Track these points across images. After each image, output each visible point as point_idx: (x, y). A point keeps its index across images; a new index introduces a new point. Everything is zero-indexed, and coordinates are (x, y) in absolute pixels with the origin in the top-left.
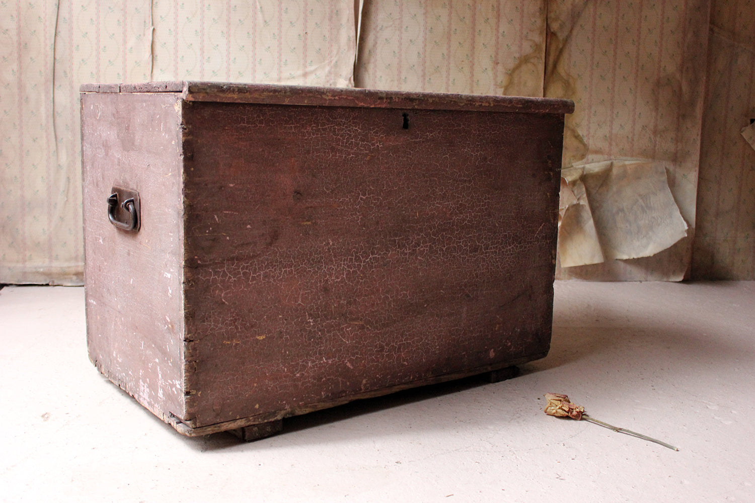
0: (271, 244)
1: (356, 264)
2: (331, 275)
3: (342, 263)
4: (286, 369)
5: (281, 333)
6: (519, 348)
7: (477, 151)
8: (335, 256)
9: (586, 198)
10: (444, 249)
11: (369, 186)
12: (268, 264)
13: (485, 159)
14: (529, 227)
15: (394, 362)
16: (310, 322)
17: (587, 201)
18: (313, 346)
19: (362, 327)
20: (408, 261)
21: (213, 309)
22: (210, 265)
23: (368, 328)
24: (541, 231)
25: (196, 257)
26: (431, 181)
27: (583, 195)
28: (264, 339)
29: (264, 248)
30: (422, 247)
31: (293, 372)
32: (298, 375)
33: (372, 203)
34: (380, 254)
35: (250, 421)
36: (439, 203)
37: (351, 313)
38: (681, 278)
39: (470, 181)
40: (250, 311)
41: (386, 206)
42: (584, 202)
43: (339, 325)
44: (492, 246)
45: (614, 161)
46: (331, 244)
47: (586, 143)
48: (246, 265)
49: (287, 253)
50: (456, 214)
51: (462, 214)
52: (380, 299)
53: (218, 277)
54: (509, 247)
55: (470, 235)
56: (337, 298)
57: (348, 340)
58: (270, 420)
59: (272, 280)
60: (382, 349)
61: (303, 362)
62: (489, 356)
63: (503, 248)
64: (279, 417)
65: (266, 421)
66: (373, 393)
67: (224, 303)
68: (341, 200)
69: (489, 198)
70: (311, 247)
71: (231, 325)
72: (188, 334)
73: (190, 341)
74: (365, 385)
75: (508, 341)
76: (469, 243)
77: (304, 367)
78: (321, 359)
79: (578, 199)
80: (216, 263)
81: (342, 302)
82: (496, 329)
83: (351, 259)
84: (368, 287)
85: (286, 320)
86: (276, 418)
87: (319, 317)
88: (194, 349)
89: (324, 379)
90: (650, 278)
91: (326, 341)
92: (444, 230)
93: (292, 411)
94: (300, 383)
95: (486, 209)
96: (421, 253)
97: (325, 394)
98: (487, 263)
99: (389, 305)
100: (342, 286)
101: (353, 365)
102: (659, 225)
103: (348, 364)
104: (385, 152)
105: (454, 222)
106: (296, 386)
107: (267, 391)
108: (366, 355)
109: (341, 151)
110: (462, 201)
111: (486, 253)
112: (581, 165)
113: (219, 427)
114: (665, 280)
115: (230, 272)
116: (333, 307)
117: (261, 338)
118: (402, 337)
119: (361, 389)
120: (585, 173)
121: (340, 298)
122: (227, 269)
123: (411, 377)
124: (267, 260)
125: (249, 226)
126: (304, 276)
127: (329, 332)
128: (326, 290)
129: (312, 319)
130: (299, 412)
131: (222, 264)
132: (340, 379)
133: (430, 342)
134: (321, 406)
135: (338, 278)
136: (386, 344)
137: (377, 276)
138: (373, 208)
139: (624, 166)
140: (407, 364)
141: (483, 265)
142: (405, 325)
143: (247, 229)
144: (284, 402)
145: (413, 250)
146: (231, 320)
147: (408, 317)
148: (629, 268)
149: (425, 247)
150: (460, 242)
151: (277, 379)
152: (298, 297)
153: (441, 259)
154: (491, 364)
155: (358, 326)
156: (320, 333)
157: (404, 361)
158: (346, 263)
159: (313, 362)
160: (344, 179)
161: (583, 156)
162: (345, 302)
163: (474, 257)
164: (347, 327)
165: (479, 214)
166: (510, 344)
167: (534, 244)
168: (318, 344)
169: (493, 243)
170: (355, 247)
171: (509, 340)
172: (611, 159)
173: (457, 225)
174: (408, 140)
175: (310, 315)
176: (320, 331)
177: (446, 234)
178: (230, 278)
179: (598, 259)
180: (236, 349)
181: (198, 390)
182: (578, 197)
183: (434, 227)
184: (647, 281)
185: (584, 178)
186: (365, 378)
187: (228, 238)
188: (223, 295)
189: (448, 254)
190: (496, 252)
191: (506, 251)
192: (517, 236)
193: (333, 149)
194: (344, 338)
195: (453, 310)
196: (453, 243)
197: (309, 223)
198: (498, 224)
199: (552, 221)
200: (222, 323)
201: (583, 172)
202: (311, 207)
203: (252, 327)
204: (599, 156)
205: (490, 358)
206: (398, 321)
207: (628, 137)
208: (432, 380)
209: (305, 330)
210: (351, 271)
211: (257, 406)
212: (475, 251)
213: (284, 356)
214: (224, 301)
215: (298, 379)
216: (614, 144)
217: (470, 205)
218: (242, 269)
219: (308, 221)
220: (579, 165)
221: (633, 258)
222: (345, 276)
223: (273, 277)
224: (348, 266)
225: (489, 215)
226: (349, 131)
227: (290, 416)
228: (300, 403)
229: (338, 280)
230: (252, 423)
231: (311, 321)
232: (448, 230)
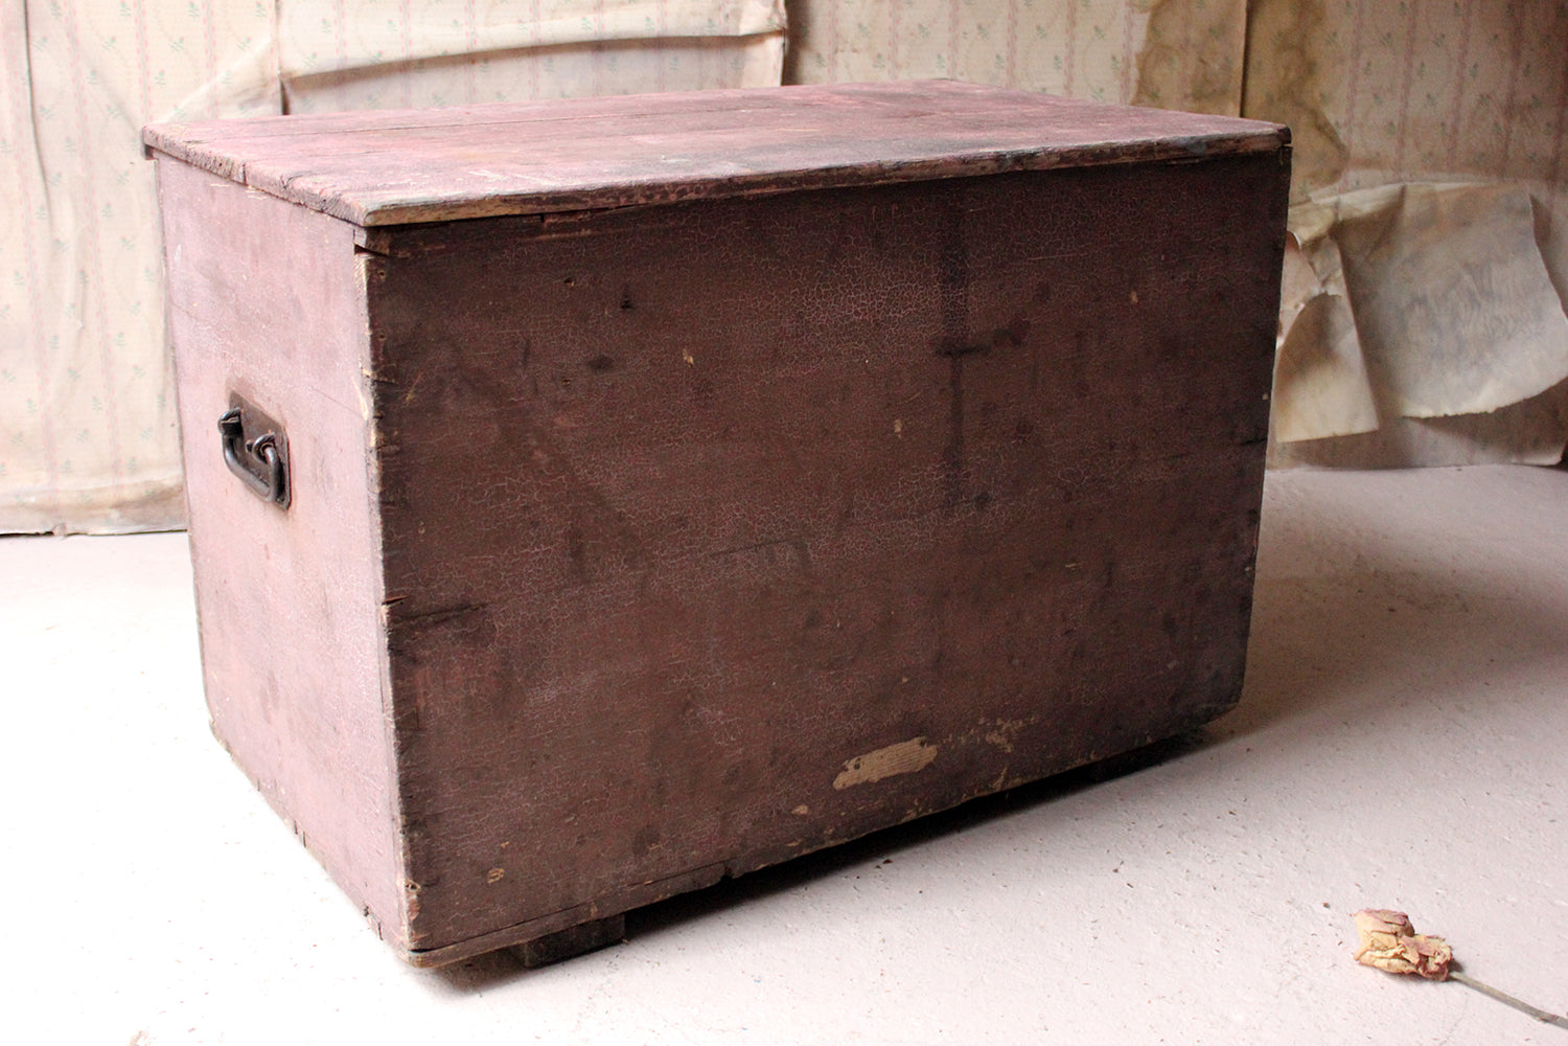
9: (1343, 280)
17: (1344, 287)
27: (1336, 270)
38: (1555, 459)
42: (1337, 289)
45: (1409, 184)
47: (1345, 142)
79: (1324, 283)
90: (1480, 456)
102: (1509, 337)
112: (1330, 195)
114: (1514, 460)
120: (1340, 218)
139: (1432, 195)
148: (1431, 435)
161: (1335, 175)
172: (1400, 180)
179: (1364, 422)
182: (1323, 277)
184: (1471, 464)
185: (1339, 231)
201: (1336, 215)
204: (1375, 174)
207: (1443, 124)
216: (1410, 142)
220: (1323, 197)
221: (1446, 416)
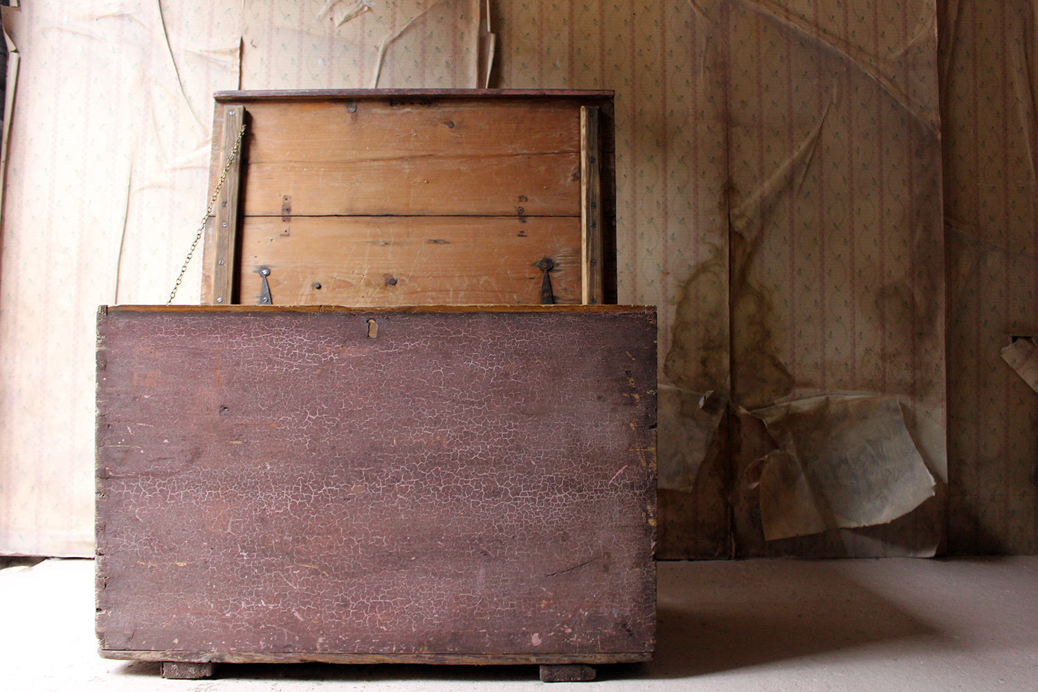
0: (192, 461)
1: (304, 494)
2: (270, 505)
3: (285, 491)
4: (212, 605)
5: (206, 562)
6: (589, 640)
7: (492, 365)
8: (274, 483)
10: (441, 488)
11: (320, 404)
12: (189, 483)
13: (507, 375)
14: (596, 469)
15: (365, 623)
16: (243, 556)
18: (247, 585)
19: (315, 572)
20: (382, 499)
21: (126, 525)
22: (123, 478)
23: (324, 574)
24: (622, 477)
25: (107, 468)
26: (414, 401)
28: (184, 566)
29: (184, 465)
30: (403, 483)
31: (221, 611)
32: (228, 615)
33: (325, 425)
34: (339, 486)
35: (166, 655)
36: (429, 430)
37: (299, 552)
39: (480, 404)
40: (169, 532)
41: (346, 429)
43: (283, 564)
44: (526, 491)
46: (268, 468)
48: (163, 482)
49: (211, 474)
50: (458, 445)
51: (469, 445)
52: (341, 541)
53: (132, 492)
54: (559, 495)
55: (485, 474)
56: (278, 532)
57: (296, 585)
58: (193, 660)
59: (194, 501)
60: (346, 605)
61: (234, 601)
62: (531, 642)
63: (548, 495)
64: (204, 660)
65: (187, 660)
66: (333, 656)
67: (137, 520)
68: (281, 419)
69: (515, 426)
70: (242, 470)
71: (145, 545)
72: (98, 547)
73: (100, 555)
74: (322, 644)
75: (565, 626)
76: (484, 483)
77: (236, 607)
78: (259, 601)
80: (129, 477)
81: (285, 538)
82: (542, 606)
83: (297, 489)
84: (322, 525)
85: (212, 549)
86: (199, 660)
87: (254, 552)
88: (104, 564)
89: (263, 626)
91: (265, 582)
92: (439, 464)
93: (220, 656)
94: (231, 626)
95: (512, 441)
96: (403, 491)
97: (264, 645)
98: (519, 514)
99: (356, 550)
100: (285, 519)
101: (303, 617)
103: (296, 614)
104: (343, 365)
105: (455, 455)
106: (226, 628)
107: (189, 626)
108: (322, 607)
109: (281, 364)
110: (468, 428)
111: (516, 499)
113: (130, 654)
115: (145, 488)
116: (274, 542)
117: (182, 564)
118: (377, 593)
119: (316, 649)
121: (282, 532)
122: (142, 484)
123: (394, 649)
124: (188, 479)
125: (166, 441)
126: (234, 501)
127: (268, 571)
128: (262, 520)
129: (245, 552)
130: (229, 659)
131: (135, 478)
132: (285, 631)
133: (422, 607)
134: (259, 658)
135: (280, 509)
136: (353, 598)
137: (335, 512)
138: (326, 430)
140: (385, 629)
141: (510, 516)
142: (381, 579)
143: (164, 444)
144: (210, 643)
145: (390, 486)
146: (146, 540)
147: (385, 569)
149: (408, 483)
150: (468, 482)
151: (200, 614)
152: (227, 525)
153: (436, 501)
154: (535, 654)
155: (309, 570)
156: (256, 570)
157: (381, 624)
158: (289, 492)
159: (248, 603)
160: (284, 396)
162: (291, 538)
163: (495, 504)
164: (293, 569)
165: (500, 446)
166: (570, 630)
167: (607, 494)
168: (254, 583)
169: (527, 487)
170: (302, 475)
171: (568, 625)
173: (461, 460)
174: (377, 351)
175: (243, 547)
176: (257, 568)
177: (442, 469)
178: (145, 494)
180: (151, 571)
181: (109, 608)
183: (423, 459)
186: (322, 635)
187: (142, 451)
188: (137, 511)
189: (447, 495)
190: (534, 500)
191: (554, 500)
192: (573, 480)
193: (270, 361)
194: (290, 581)
195: (462, 570)
196: (456, 481)
197: (240, 442)
198: (536, 462)
199: (644, 465)
200: (136, 541)
202: (242, 425)
203: (171, 550)
205: (532, 645)
206: (369, 572)
208: (430, 658)
209: (237, 565)
210: (298, 502)
211: (176, 641)
212: (496, 496)
213: (210, 590)
214: (138, 517)
215: (227, 620)
217: (482, 435)
218: (159, 486)
219: (237, 440)
222: (289, 508)
223: (195, 498)
224: (293, 497)
225: (518, 448)
226: (290, 340)
227: (219, 661)
228: (232, 649)
229: (280, 511)
230: (169, 659)
231: (245, 554)
232: (446, 464)
